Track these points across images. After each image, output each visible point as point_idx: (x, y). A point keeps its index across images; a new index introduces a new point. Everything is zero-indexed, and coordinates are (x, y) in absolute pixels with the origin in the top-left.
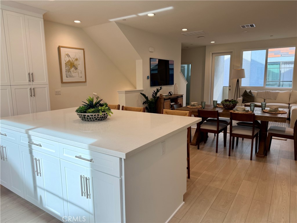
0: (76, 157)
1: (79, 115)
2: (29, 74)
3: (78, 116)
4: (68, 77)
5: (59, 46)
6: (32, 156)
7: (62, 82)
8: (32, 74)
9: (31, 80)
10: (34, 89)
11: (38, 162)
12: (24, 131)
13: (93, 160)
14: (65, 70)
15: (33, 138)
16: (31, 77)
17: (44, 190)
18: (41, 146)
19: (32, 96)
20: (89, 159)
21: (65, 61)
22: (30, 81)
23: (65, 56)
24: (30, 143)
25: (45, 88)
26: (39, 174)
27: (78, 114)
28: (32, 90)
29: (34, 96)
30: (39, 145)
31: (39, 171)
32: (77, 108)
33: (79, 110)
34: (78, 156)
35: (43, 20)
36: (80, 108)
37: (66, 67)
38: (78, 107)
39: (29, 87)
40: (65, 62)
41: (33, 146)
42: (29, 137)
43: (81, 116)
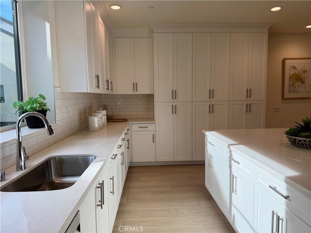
0: (270, 187)
1: (289, 138)
2: (247, 90)
3: (287, 139)
4: (291, 93)
5: (284, 58)
6: (231, 171)
7: (283, 98)
8: (250, 90)
9: (249, 96)
10: (250, 105)
11: (235, 179)
12: (227, 145)
13: (290, 198)
14: (288, 85)
15: (233, 153)
16: (249, 93)
17: (237, 210)
18: (239, 164)
19: (247, 112)
20: (285, 195)
21: (290, 74)
22: (247, 97)
23: (291, 68)
24: (231, 158)
25: (262, 104)
26: (235, 192)
27: (287, 137)
28: (248, 106)
29: (250, 111)
30: (237, 162)
31: (235, 189)
32: (287, 129)
33: (290, 132)
34: (272, 186)
35: (267, 34)
36: (291, 129)
37: (289, 82)
38: (289, 129)
39: (246, 103)
40: (289, 76)
41: (233, 162)
42: (230, 151)
43: (291, 139)
